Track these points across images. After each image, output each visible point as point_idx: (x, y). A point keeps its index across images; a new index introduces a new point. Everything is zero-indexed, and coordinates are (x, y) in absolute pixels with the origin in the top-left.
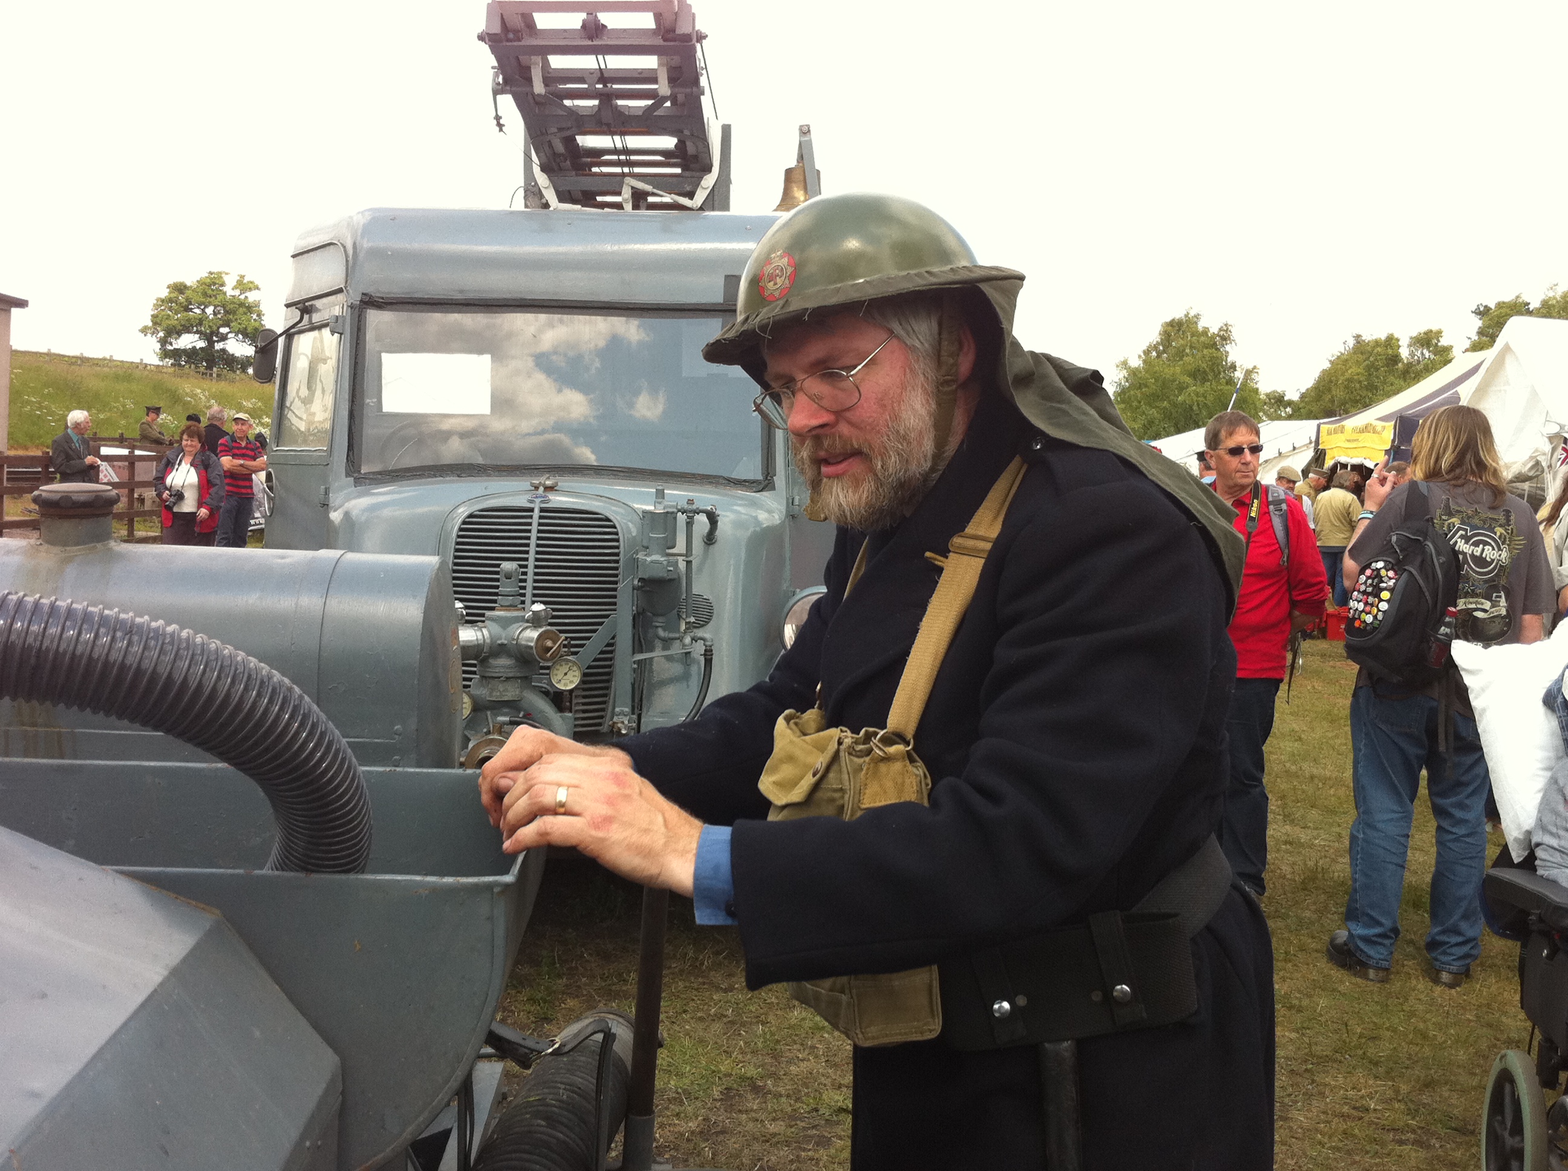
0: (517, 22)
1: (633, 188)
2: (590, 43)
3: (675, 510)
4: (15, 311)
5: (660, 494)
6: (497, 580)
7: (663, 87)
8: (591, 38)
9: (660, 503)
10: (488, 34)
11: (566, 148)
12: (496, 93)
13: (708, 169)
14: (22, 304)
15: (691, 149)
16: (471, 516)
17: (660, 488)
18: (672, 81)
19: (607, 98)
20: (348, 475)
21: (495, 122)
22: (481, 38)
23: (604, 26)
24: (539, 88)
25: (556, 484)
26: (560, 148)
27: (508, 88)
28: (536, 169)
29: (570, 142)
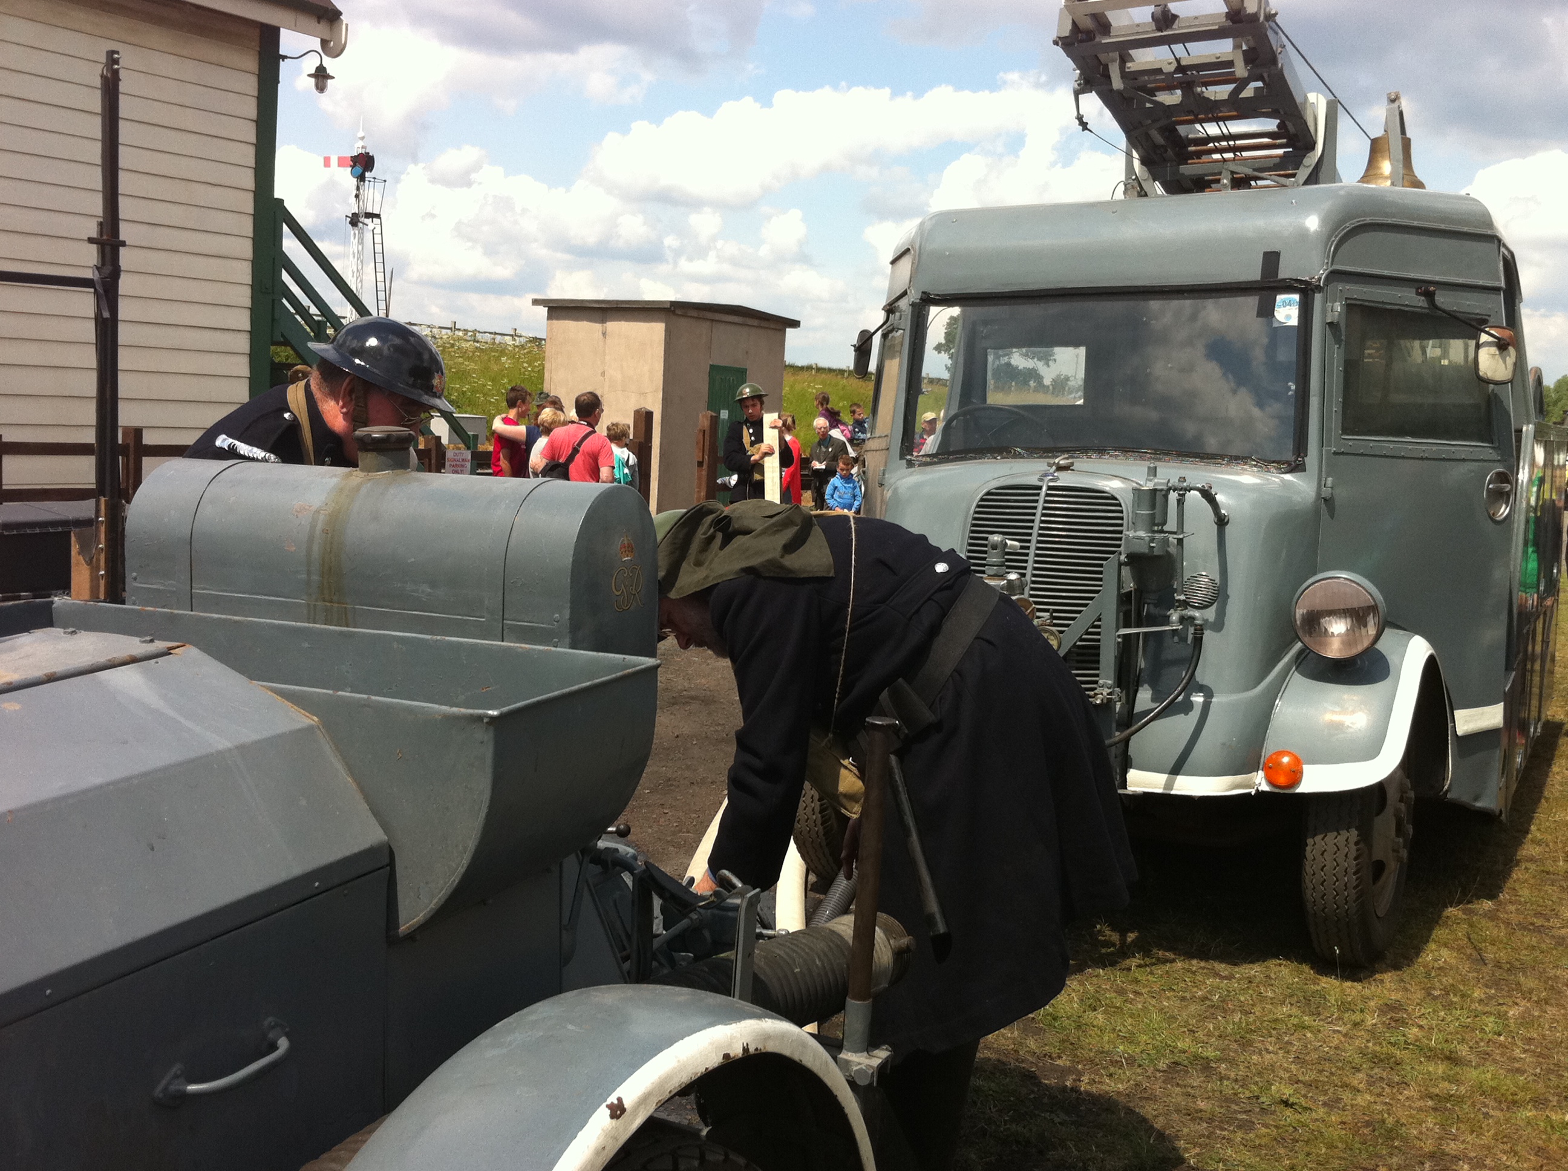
0: (1087, 23)
1: (1233, 173)
2: (1160, 34)
3: (1165, 488)
4: (789, 331)
5: (1153, 472)
6: (985, 552)
7: (1241, 70)
8: (1159, 29)
9: (1151, 480)
10: (1059, 38)
11: (1166, 138)
12: (1077, 94)
13: (1312, 146)
14: (795, 324)
15: (1291, 128)
16: (988, 493)
17: (1152, 465)
18: (1247, 62)
19: (1187, 87)
20: (902, 457)
21: (1077, 122)
22: (1056, 43)
23: (1175, 17)
24: (1117, 83)
25: (1072, 464)
26: (1159, 140)
27: (1088, 87)
28: (1136, 163)
29: (1170, 131)
